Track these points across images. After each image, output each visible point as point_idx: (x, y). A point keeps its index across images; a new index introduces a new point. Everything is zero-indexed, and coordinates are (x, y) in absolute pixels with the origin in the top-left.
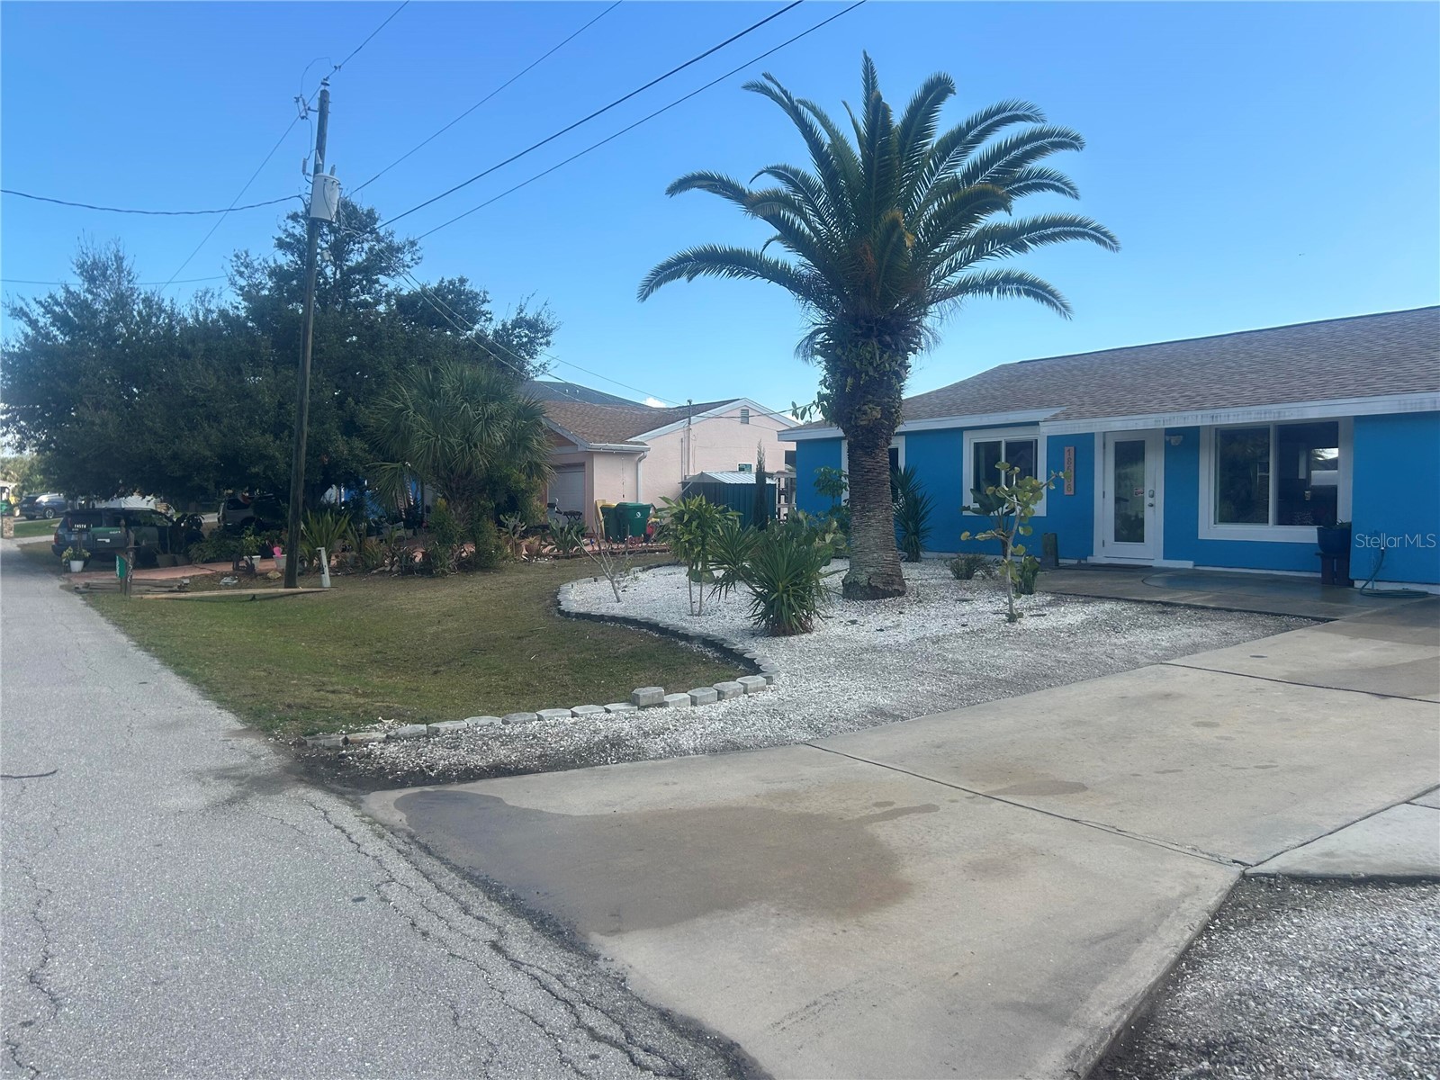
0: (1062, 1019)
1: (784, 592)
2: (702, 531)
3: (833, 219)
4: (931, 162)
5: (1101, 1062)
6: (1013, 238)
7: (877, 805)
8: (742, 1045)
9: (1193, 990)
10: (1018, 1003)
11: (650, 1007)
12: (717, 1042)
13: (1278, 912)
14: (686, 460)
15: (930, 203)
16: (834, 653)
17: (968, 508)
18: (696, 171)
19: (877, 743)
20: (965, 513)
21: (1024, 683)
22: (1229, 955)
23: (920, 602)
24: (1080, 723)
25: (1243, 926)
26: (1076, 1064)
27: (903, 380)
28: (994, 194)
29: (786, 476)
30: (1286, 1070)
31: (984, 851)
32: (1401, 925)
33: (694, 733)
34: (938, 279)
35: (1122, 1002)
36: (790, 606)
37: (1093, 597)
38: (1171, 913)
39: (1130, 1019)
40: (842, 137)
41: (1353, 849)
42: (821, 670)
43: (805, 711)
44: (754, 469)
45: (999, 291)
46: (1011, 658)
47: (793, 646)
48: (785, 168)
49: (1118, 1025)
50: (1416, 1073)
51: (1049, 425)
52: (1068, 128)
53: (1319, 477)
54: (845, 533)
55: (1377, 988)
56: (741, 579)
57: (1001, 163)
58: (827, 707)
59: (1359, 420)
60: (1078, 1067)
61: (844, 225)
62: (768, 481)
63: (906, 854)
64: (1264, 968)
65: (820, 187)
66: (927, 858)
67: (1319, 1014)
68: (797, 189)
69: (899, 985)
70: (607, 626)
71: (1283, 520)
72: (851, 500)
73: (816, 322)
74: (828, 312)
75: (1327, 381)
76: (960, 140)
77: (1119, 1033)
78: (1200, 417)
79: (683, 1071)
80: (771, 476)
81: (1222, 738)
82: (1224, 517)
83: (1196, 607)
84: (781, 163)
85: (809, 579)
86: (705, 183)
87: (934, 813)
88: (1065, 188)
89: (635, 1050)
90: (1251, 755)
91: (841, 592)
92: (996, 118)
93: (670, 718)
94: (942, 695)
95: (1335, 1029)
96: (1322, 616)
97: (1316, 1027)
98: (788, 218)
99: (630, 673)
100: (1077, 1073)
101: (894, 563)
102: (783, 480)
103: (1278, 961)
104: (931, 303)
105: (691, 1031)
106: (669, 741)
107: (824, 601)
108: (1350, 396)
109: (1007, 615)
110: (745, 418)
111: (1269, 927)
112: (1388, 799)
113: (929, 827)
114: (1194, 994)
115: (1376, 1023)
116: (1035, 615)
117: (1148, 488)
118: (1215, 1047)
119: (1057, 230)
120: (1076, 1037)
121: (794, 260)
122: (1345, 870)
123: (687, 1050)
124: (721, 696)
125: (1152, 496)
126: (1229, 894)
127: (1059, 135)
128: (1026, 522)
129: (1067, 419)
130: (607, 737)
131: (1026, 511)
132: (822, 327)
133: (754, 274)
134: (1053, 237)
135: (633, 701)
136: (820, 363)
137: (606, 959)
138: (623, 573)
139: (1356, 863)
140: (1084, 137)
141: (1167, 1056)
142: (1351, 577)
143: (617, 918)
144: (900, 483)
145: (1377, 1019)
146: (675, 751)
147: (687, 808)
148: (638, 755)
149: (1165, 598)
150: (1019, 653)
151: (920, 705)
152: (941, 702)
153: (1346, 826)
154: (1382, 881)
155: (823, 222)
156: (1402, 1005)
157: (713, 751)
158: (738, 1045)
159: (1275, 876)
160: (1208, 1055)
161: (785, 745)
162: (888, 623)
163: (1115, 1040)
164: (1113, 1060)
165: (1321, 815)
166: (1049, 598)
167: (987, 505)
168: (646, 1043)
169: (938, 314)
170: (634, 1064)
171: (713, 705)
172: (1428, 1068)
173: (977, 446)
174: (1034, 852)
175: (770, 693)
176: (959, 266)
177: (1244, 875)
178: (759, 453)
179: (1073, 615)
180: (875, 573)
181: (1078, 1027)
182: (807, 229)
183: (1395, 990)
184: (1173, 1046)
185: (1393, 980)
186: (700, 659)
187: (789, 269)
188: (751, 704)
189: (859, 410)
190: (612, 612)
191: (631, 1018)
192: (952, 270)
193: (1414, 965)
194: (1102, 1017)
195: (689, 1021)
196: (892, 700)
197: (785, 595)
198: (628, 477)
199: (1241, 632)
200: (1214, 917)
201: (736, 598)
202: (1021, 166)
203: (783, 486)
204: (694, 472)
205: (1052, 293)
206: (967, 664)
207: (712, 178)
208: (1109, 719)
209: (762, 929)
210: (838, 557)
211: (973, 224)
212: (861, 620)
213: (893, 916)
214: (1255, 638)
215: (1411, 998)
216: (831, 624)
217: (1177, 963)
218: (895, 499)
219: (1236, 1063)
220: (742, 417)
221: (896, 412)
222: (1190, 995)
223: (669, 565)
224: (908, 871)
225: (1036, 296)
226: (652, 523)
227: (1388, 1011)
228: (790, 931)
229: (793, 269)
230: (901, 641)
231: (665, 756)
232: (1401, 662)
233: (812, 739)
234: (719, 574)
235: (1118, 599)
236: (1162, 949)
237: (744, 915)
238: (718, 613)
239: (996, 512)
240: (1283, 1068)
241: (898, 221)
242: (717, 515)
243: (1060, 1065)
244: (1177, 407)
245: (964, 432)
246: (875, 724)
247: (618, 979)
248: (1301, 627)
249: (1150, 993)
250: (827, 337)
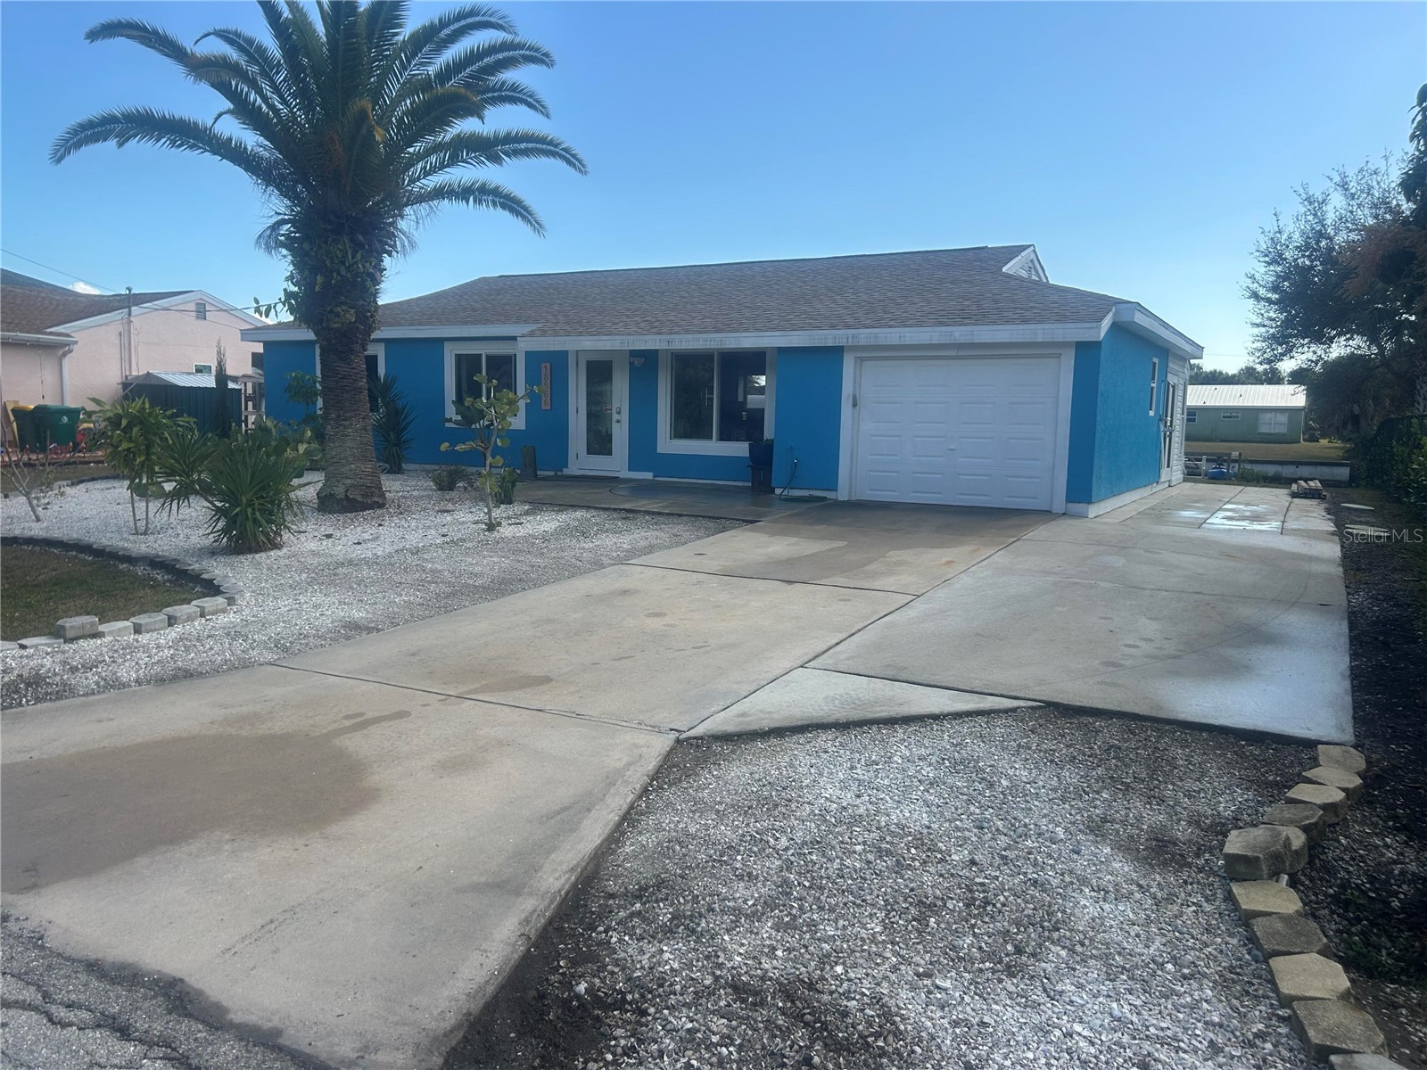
0: (518, 892)
1: (250, 506)
2: (146, 439)
3: (295, 100)
4: (403, 55)
5: (550, 922)
6: (489, 148)
7: (347, 717)
8: (187, 979)
9: (632, 845)
10: (478, 884)
11: (74, 961)
12: (156, 982)
13: (702, 768)
14: (127, 356)
15: (402, 99)
16: (305, 568)
17: (450, 420)
18: (125, 16)
19: (349, 657)
20: (447, 425)
21: (502, 587)
22: (663, 810)
23: (401, 513)
24: (550, 621)
25: (675, 784)
26: (528, 928)
27: (379, 284)
28: (467, 99)
29: (255, 380)
30: (700, 898)
31: (453, 749)
32: (791, 766)
33: (137, 663)
34: (412, 181)
35: (571, 866)
36: (255, 521)
37: (566, 505)
38: (617, 781)
39: (577, 880)
40: (302, 9)
41: (760, 708)
42: (291, 587)
43: (272, 631)
44: (213, 369)
45: (475, 201)
46: (488, 565)
47: (260, 563)
48: (237, 34)
49: (567, 887)
50: (796, 883)
51: (526, 341)
52: (539, 43)
53: (753, 400)
54: (321, 443)
55: (772, 819)
56: (196, 493)
57: (474, 68)
58: (297, 624)
59: (781, 350)
60: (529, 931)
61: (308, 107)
62: (231, 385)
63: (375, 761)
64: (689, 816)
65: (279, 61)
66: (396, 762)
67: (728, 848)
68: (252, 59)
69: (362, 888)
70: (21, 550)
71: (723, 437)
72: (325, 408)
73: (279, 211)
74: (293, 202)
75: (758, 315)
76: (432, 37)
77: (567, 894)
78: (658, 341)
79: (114, 1019)
80: (235, 379)
81: (668, 625)
82: (678, 433)
83: (654, 513)
84: (232, 27)
85: (278, 492)
86: (135, 33)
87: (405, 719)
88: (537, 105)
89: (53, 1009)
90: (690, 638)
91: (316, 506)
92: (470, 20)
93: (105, 650)
94: (419, 605)
95: (739, 858)
96: (750, 518)
97: (725, 858)
98: (242, 91)
99: (55, 603)
100: (529, 936)
101: (374, 475)
102: (250, 386)
103: (700, 807)
104: (406, 205)
105: (127, 976)
106: (104, 674)
107: (296, 515)
108: (774, 329)
109: (486, 524)
110: (201, 312)
111: (694, 781)
112: (788, 665)
113: (399, 733)
114: (632, 848)
115: (770, 847)
116: (512, 524)
117: (615, 405)
118: (646, 890)
119: (530, 145)
120: (528, 904)
121: (251, 139)
122: (755, 727)
123: (120, 997)
124: (172, 621)
125: (619, 413)
126: (665, 758)
127: (530, 48)
128: (503, 434)
129: (543, 335)
130: (21, 676)
131: (503, 423)
132: (286, 217)
133: (202, 148)
134: (526, 153)
135: (58, 633)
136: (285, 256)
137: (18, 919)
138: (44, 488)
139: (763, 719)
140: (555, 55)
141: (607, 906)
142: (773, 485)
143: (33, 873)
144: (379, 392)
145: (771, 844)
146: (114, 684)
147: (126, 745)
148: (64, 692)
149: (627, 506)
150: (496, 559)
151: (397, 616)
152: (419, 611)
153: (757, 690)
154: (780, 732)
155: (284, 102)
156: (789, 830)
157: (161, 681)
158: (182, 980)
159: (701, 738)
160: (640, 897)
161: (247, 667)
162: (366, 536)
163: (564, 901)
164: (561, 919)
165: (738, 683)
166: (526, 508)
167: (470, 416)
168: (69, 999)
169: (413, 217)
170: (54, 1023)
171: (162, 632)
172: (805, 877)
173: (459, 358)
174: (501, 743)
175: (232, 615)
176: (433, 170)
177: (678, 741)
178: (219, 353)
179: (548, 523)
180: (353, 486)
181: (531, 894)
182: (264, 107)
183: (785, 818)
184: (612, 896)
185: (784, 811)
186: (144, 582)
187: (245, 148)
188: (209, 627)
189: (331, 311)
190: (28, 534)
191: (50, 976)
192: (427, 174)
193: (799, 796)
194: (553, 883)
195: (122, 967)
196: (368, 612)
197: (249, 510)
198: (49, 376)
199: (688, 533)
200: (652, 780)
201: (193, 514)
202: (493, 75)
203: (250, 391)
204: (138, 371)
205: (526, 209)
206: (446, 573)
207: (144, 29)
208: (575, 616)
209: (213, 858)
210: (313, 469)
211: (447, 128)
212: (337, 534)
213: (359, 824)
214: (699, 538)
215: (796, 823)
216: (303, 539)
217: (620, 824)
218: (374, 408)
219: (662, 900)
220: (197, 312)
221: (372, 316)
222: (628, 849)
223: (107, 478)
224: (378, 777)
225: (512, 210)
226: (84, 429)
227: (778, 836)
228: (245, 854)
229: (249, 148)
230: (379, 553)
231: (98, 692)
232: (805, 554)
233: (279, 658)
234: (169, 487)
235: (588, 508)
236: (609, 814)
237: (192, 847)
238: (170, 531)
239: (477, 424)
240: (698, 896)
241: (366, 113)
242: (164, 421)
243: (514, 932)
244: (639, 331)
245: (445, 343)
246: (348, 638)
247: (33, 938)
248: (734, 528)
249: (596, 853)
250: (292, 229)
